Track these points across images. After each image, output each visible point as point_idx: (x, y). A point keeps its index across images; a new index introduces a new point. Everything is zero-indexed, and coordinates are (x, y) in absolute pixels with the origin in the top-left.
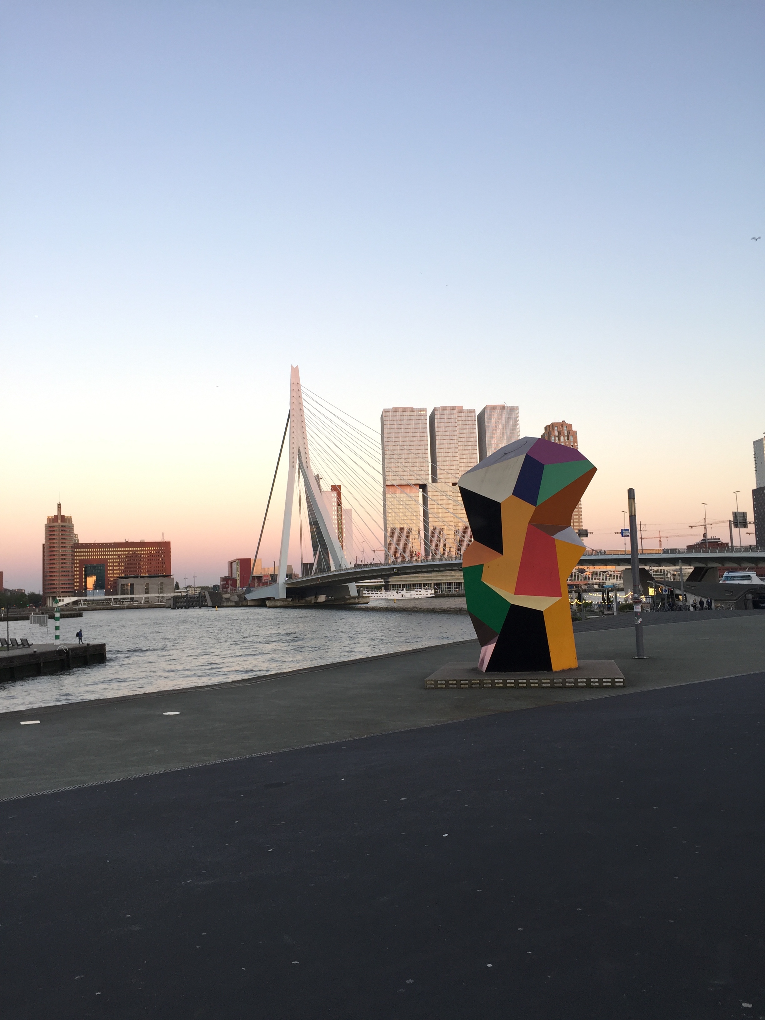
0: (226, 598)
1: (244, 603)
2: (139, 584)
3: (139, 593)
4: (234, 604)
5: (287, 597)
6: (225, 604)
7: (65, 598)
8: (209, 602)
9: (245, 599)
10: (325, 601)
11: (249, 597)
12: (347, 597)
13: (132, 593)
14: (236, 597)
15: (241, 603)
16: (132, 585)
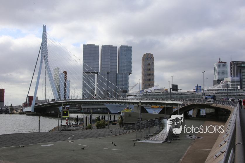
0: (16, 111)
1: (22, 113)
4: (18, 113)
5: (35, 111)
6: (15, 113)
8: (10, 112)
11: (24, 110)
14: (20, 110)
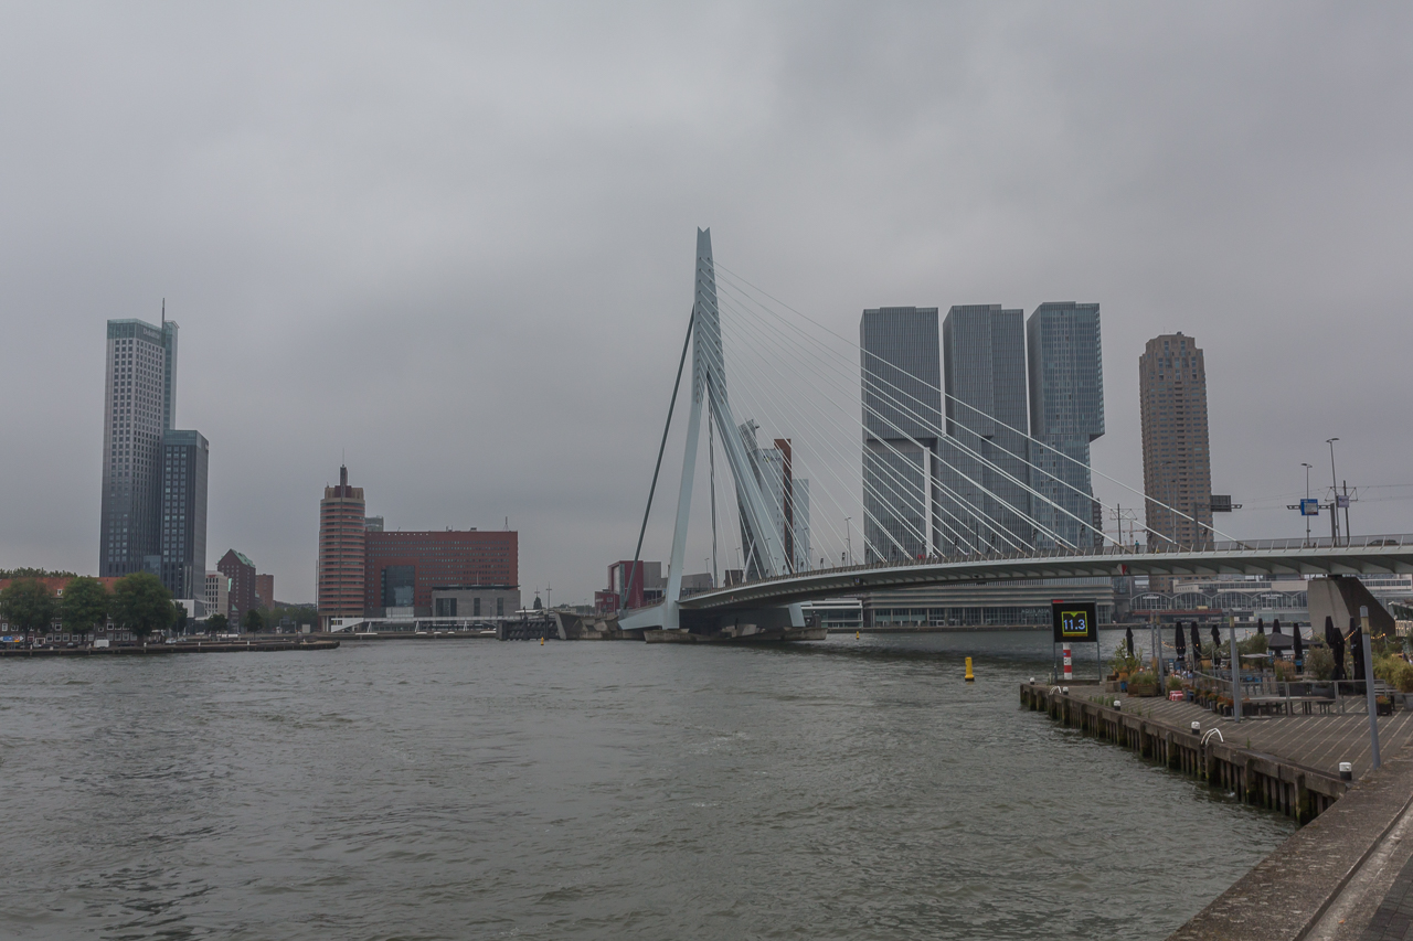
0: (587, 626)
1: (619, 634)
2: (465, 599)
3: (464, 615)
4: (600, 636)
5: (681, 626)
6: (586, 636)
7: (344, 620)
8: (562, 632)
9: (619, 628)
10: (756, 634)
11: (625, 624)
12: (787, 629)
13: (454, 614)
14: (604, 624)
15: (613, 634)
16: (454, 601)
